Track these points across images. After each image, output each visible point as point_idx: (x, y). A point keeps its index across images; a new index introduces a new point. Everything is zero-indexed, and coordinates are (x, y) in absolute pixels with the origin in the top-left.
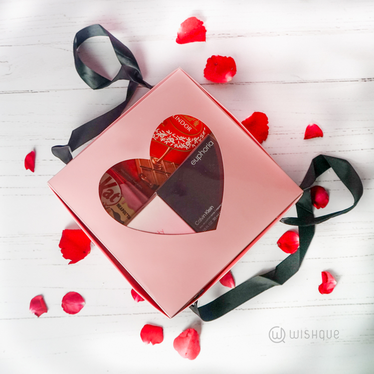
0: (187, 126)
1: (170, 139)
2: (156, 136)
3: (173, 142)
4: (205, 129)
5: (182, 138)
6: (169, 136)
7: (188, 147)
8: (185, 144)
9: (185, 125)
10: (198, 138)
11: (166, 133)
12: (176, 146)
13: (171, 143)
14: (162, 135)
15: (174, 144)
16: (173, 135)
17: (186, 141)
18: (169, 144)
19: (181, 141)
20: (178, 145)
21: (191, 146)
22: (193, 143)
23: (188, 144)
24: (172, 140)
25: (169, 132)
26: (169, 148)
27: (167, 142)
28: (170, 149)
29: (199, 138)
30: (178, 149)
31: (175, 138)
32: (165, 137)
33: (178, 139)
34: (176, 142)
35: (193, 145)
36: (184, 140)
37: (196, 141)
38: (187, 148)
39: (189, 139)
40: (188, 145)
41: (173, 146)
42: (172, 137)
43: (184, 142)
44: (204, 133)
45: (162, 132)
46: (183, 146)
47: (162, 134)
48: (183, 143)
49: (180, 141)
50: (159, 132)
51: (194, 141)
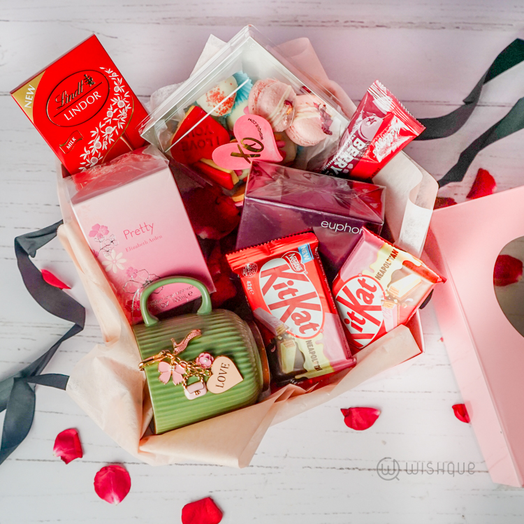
0: (91, 100)
1: (107, 133)
2: (96, 155)
3: (113, 129)
4: (102, 68)
5: (110, 113)
6: (101, 134)
7: (127, 104)
8: (121, 109)
9: (87, 102)
10: (115, 83)
11: (94, 138)
12: (120, 126)
13: (114, 132)
14: (97, 145)
15: (117, 128)
16: (101, 126)
17: (116, 106)
18: (115, 137)
19: (115, 115)
20: (121, 121)
21: (127, 99)
22: (122, 95)
23: (122, 104)
24: (110, 130)
25: (94, 133)
26: (121, 138)
27: (111, 140)
28: (124, 136)
29: (117, 81)
30: (126, 123)
31: (108, 124)
32: (101, 140)
33: (110, 120)
34: (114, 124)
35: (126, 96)
36: (114, 108)
37: (119, 89)
38: (127, 108)
39: (114, 100)
40: (124, 104)
41: (120, 131)
42: (103, 129)
43: (118, 111)
44: (109, 72)
45: (92, 144)
46: (124, 113)
47: (95, 144)
48: (118, 113)
49: (113, 117)
50: (91, 150)
51: (119, 92)
